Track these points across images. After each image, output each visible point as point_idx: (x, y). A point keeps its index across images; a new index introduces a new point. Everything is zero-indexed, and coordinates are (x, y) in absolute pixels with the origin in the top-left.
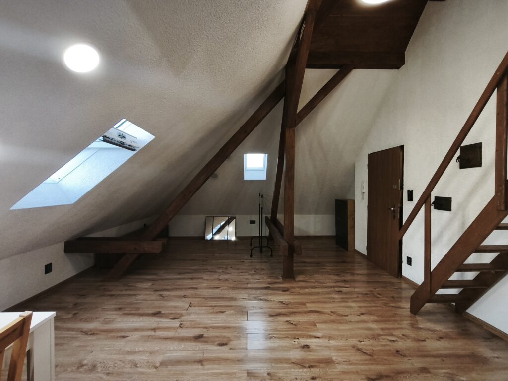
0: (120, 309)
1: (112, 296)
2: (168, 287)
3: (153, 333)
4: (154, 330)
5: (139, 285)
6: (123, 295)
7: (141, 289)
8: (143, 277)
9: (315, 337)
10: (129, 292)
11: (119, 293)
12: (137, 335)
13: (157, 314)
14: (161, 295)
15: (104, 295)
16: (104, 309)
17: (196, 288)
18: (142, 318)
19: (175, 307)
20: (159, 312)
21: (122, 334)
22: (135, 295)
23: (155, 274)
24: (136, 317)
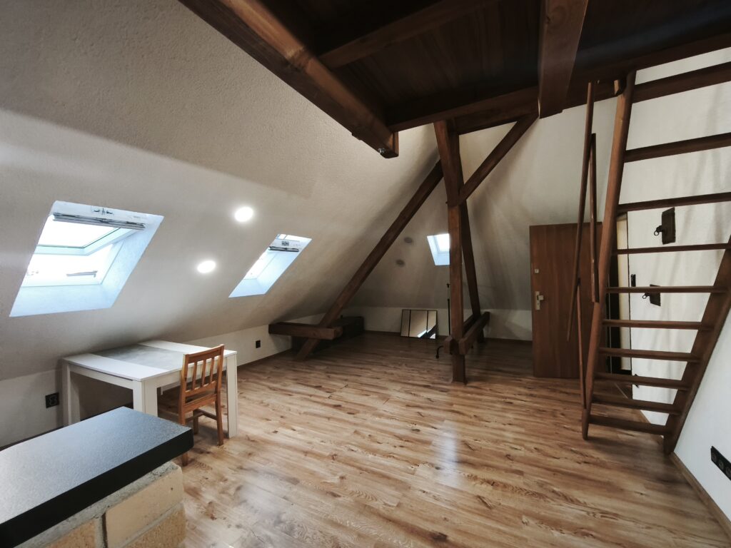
0: (296, 380)
1: (294, 371)
2: (337, 372)
3: (309, 397)
4: (311, 396)
5: (317, 367)
6: (302, 372)
7: (316, 370)
8: (323, 362)
9: (433, 427)
10: (307, 371)
11: (300, 370)
12: (299, 396)
13: (319, 387)
14: (329, 377)
15: (290, 370)
16: (287, 378)
17: (360, 376)
18: (306, 388)
19: (334, 385)
20: (320, 387)
21: (290, 393)
22: (310, 373)
23: (334, 361)
24: (304, 386)
